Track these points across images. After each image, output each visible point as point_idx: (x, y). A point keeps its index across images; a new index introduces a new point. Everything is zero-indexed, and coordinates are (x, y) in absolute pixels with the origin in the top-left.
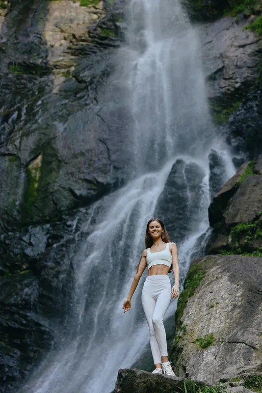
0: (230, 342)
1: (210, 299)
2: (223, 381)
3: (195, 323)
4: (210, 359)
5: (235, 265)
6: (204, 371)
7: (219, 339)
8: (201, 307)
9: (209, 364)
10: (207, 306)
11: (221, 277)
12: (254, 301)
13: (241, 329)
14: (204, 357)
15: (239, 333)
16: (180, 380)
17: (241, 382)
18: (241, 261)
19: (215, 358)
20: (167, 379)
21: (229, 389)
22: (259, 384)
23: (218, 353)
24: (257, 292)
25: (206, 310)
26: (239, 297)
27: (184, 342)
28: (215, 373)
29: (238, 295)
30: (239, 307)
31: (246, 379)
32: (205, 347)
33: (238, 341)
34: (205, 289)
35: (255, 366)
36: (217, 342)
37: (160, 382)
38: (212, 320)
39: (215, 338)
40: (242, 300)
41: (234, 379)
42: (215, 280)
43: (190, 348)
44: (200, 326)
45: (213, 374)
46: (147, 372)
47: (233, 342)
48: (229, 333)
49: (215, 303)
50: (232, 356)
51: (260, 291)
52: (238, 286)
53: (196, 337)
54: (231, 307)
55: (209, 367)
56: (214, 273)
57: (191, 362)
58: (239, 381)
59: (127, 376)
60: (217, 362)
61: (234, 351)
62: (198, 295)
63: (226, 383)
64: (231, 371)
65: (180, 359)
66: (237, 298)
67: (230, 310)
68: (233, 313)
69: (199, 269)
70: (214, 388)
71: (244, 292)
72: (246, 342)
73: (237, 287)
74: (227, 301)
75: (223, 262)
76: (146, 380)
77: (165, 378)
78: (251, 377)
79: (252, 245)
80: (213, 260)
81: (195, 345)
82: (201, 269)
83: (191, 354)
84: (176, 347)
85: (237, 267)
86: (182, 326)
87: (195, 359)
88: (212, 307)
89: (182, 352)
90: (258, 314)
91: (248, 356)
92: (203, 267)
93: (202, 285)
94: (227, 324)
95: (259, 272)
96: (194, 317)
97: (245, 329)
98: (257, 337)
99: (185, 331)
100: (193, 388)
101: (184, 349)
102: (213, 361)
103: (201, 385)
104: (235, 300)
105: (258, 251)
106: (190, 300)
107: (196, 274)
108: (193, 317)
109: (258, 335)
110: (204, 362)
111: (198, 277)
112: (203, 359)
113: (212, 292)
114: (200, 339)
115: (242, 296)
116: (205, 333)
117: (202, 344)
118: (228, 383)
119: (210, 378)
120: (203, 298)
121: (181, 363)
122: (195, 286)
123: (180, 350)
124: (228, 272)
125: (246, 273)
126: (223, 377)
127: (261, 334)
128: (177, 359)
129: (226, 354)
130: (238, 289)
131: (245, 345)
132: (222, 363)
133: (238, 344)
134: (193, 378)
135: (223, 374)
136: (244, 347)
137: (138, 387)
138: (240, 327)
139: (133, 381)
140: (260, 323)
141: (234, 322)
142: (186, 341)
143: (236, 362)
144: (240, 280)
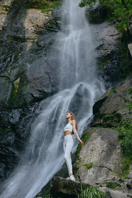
0: (100, 167)
1: (92, 147)
2: (97, 184)
3: (85, 157)
4: (91, 173)
5: (104, 133)
6: (88, 179)
8: (88, 150)
10: (91, 150)
11: (98, 138)
12: (112, 149)
13: (105, 161)
14: (88, 172)
15: (104, 163)
16: (79, 183)
17: (105, 185)
18: (107, 131)
20: (74, 182)
21: (100, 188)
22: (113, 186)
23: (95, 171)
24: (113, 145)
25: (90, 152)
26: (105, 147)
27: (80, 165)
28: (93, 180)
29: (105, 146)
30: (105, 151)
31: (108, 184)
32: (89, 168)
34: (90, 142)
35: (111, 178)
36: (94, 166)
37: (70, 183)
38: (92, 157)
39: (94, 164)
40: (106, 148)
41: (102, 183)
42: (94, 139)
43: (82, 168)
44: (87, 159)
45: (92, 181)
46: (64, 179)
47: (102, 167)
48: (100, 162)
49: (94, 149)
50: (100, 173)
51: (115, 145)
53: (85, 163)
54: (101, 151)
55: (90, 177)
56: (94, 136)
57: (82, 175)
58: (104, 184)
59: (56, 180)
60: (94, 175)
61: (101, 171)
62: (87, 145)
63: (98, 185)
64: (101, 180)
67: (100, 153)
68: (102, 154)
70: (94, 187)
71: (107, 145)
72: (107, 167)
73: (104, 142)
74: (100, 148)
75: (99, 131)
76: (64, 182)
77: (73, 182)
78: (110, 183)
79: (112, 124)
80: (94, 130)
81: (84, 167)
82: (89, 133)
83: (82, 171)
84: (76, 167)
85: (105, 134)
86: (79, 158)
88: (93, 151)
89: (78, 170)
90: (113, 155)
91: (108, 173)
92: (90, 132)
93: (89, 140)
94: (99, 159)
95: (114, 136)
97: (107, 161)
98: (112, 165)
99: (80, 160)
101: (80, 168)
102: (92, 175)
103: (88, 185)
105: (114, 127)
106: (83, 147)
107: (86, 135)
108: (84, 155)
109: (113, 164)
110: (88, 175)
111: (87, 137)
112: (88, 173)
113: (93, 144)
114: (87, 164)
115: (106, 146)
116: (89, 162)
117: (87, 167)
118: (99, 185)
119: (90, 182)
120: (89, 146)
121: (78, 175)
122: (86, 141)
123: (78, 169)
124: (100, 135)
125: (108, 136)
126: (97, 182)
127: (114, 164)
128: (76, 172)
129: (98, 172)
130: (105, 143)
131: (106, 168)
132: (96, 176)
133: (104, 168)
134: (83, 181)
135: (97, 181)
136: (106, 169)
137: (60, 185)
138: (105, 160)
139: (59, 182)
140: (114, 159)
141: (102, 158)
142: (81, 165)
143: (102, 176)
144: (106, 139)
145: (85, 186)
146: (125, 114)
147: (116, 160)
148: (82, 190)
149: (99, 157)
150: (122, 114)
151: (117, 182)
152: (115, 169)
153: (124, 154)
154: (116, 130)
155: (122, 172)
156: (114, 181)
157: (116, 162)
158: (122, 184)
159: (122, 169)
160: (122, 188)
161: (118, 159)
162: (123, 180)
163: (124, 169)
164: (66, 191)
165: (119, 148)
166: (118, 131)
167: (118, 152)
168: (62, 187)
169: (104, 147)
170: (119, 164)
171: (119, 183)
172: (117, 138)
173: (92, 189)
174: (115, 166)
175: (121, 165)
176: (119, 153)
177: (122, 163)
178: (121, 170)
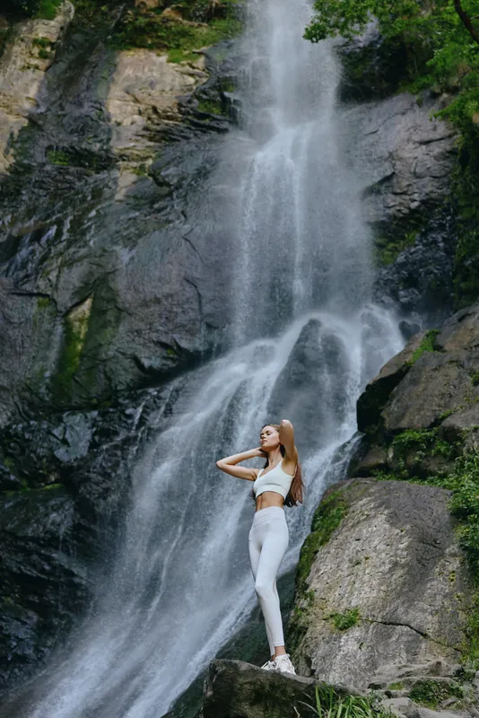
0: (385, 623)
1: (355, 551)
2: (374, 687)
3: (330, 588)
4: (351, 648)
5: (399, 497)
6: (341, 668)
7: (368, 616)
8: (340, 562)
9: (349, 657)
10: (351, 561)
11: (375, 516)
12: (428, 558)
13: (403, 603)
14: (342, 644)
15: (401, 609)
16: (309, 683)
17: (404, 691)
18: (409, 490)
19: (360, 648)
20: (289, 679)
21: (386, 703)
22: (433, 696)
23: (365, 639)
24: (433, 543)
25: (348, 567)
26: (402, 550)
27: (311, 618)
28: (358, 671)
29: (401, 546)
30: (403, 567)
31: (414, 686)
32: (344, 628)
33: (398, 622)
34: (347, 533)
35: (426, 666)
36: (363, 622)
37: (277, 684)
38: (356, 585)
39: (362, 614)
40: (407, 555)
41: (393, 685)
42: (364, 520)
43: (319, 629)
44: (337, 593)
45: (356, 675)
46: (256, 667)
47: (391, 623)
48: (384, 607)
49: (362, 557)
50: (387, 645)
51: (438, 542)
52: (402, 531)
53: (329, 610)
54: (390, 566)
55: (349, 661)
56: (363, 508)
57: (320, 652)
58: (400, 688)
59: (224, 672)
60: (362, 655)
61: (390, 637)
62: (335, 542)
63: (377, 692)
64: (388, 671)
65: (301, 645)
66: (399, 552)
67: (386, 571)
68: (392, 575)
69: (339, 501)
70: (364, 699)
71: (411, 543)
72: (412, 625)
73: (400, 534)
74: (383, 555)
75: (379, 491)
76: (255, 679)
77: (285, 678)
78: (422, 683)
79: (427, 466)
80: (363, 487)
81: (328, 625)
82: (343, 501)
83: (320, 638)
84: (296, 625)
85: (401, 501)
86: (308, 591)
87: (327, 647)
88: (358, 563)
89: (305, 633)
90: (433, 580)
91: (413, 648)
92: (346, 497)
93: (344, 526)
94: (382, 594)
95: (437, 511)
96: (329, 578)
97: (410, 603)
98: (430, 617)
99: (312, 599)
100: (329, 697)
101: (310, 629)
102: (356, 652)
103: (342, 692)
104: (396, 555)
105: (436, 477)
106: (322, 550)
107: (334, 507)
108: (326, 578)
109: (431, 613)
110: (342, 653)
111: (337, 514)
112: (340, 647)
113: (359, 540)
114: (337, 614)
115: (408, 548)
116: (345, 605)
117: (338, 623)
118: (383, 691)
119: (351, 680)
120: (344, 547)
121: (304, 652)
122: (331, 528)
123: (303, 631)
124: (386, 508)
125: (415, 511)
126: (375, 680)
127: (437, 612)
128: (297, 644)
129: (377, 642)
130: (401, 537)
131: (409, 629)
132: (371, 656)
133: (399, 626)
134: (322, 678)
135: (375, 675)
136: (407, 631)
137: (241, 689)
138: (402, 599)
139: (234, 680)
140: (435, 595)
141: (392, 591)
142: (313, 616)
143: (394, 656)
144: (406, 522)
145: (331, 696)
146: (475, 430)
147: (444, 597)
148: (320, 709)
149: (382, 588)
150: (464, 429)
151: (448, 679)
152: (438, 631)
153: (471, 575)
154: (444, 487)
155: (464, 642)
156: (438, 675)
157: (442, 607)
158: (465, 688)
159: (465, 631)
160: (466, 702)
161: (452, 593)
162: (469, 674)
163: (473, 633)
164: (262, 713)
165: (454, 555)
166: (449, 492)
167: (450, 568)
168: (246, 700)
169: (398, 549)
170: (455, 614)
171: (456, 685)
172: (447, 516)
173: (357, 705)
174: (440, 622)
175: (462, 616)
176: (454, 572)
177: (467, 610)
178: (462, 635)
